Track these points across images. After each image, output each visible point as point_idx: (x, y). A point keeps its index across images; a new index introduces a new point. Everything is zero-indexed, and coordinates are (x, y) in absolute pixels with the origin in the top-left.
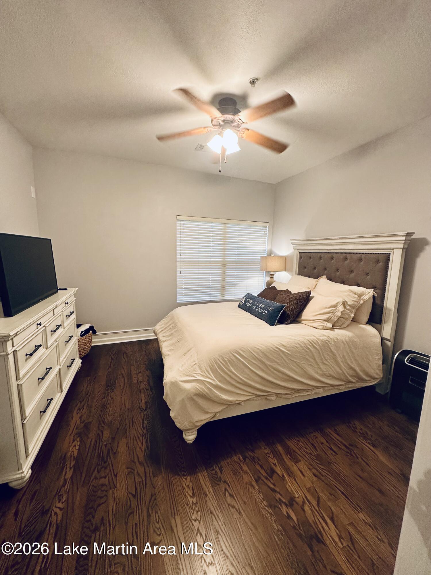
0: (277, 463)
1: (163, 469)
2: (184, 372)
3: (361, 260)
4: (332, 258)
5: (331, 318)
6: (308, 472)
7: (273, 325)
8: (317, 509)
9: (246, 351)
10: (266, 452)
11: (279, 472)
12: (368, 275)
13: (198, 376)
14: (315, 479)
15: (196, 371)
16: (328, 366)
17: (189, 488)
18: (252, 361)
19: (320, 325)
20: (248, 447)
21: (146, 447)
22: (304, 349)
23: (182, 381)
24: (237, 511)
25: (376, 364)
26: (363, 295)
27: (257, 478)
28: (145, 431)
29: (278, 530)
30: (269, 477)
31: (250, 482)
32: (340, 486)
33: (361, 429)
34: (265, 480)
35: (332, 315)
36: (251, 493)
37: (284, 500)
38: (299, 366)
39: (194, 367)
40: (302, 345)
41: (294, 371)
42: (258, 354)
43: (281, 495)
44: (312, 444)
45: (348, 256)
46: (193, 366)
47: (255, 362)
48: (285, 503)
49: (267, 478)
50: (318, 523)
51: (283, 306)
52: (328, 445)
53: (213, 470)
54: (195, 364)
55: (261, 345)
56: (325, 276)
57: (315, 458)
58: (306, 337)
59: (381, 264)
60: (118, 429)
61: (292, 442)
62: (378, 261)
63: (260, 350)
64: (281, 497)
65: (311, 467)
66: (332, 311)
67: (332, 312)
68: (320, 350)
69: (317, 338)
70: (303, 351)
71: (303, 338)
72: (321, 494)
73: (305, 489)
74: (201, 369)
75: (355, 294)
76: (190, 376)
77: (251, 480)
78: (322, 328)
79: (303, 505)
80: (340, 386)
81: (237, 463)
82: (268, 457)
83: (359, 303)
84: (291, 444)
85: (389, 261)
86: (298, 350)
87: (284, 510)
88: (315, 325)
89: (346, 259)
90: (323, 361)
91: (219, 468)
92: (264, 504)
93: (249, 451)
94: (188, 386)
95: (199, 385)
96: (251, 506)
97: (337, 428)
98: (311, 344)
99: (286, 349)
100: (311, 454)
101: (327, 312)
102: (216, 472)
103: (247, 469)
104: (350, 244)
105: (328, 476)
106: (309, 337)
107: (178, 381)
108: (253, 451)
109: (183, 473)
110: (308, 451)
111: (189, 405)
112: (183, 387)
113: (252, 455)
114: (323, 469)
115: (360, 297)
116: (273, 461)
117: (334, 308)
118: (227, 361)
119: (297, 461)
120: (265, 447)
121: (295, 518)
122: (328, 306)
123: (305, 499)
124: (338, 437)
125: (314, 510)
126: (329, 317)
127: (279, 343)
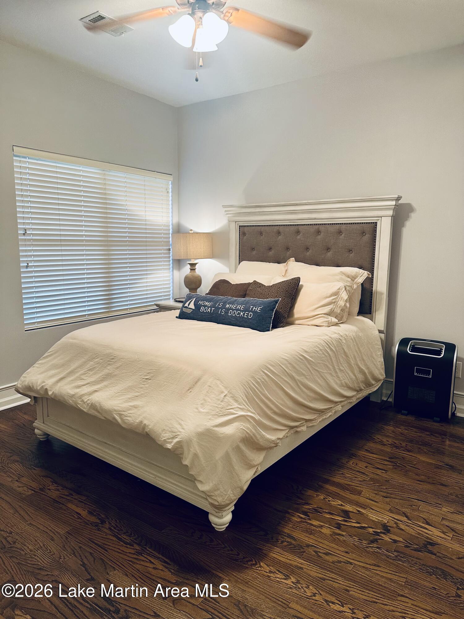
0: (342, 504)
1: (218, 573)
2: (214, 413)
3: (340, 232)
4: (298, 232)
5: (334, 310)
6: (377, 497)
7: (269, 330)
8: (411, 522)
9: (274, 365)
10: (322, 497)
11: (351, 510)
12: (351, 252)
13: (237, 411)
14: (388, 500)
15: (231, 406)
16: (344, 372)
17: (274, 573)
18: (283, 377)
19: (325, 321)
20: (298, 502)
21: (163, 564)
22: (323, 354)
23: (217, 426)
24: (347, 563)
25: (380, 361)
26: (357, 277)
27: (336, 526)
28: (137, 547)
29: (396, 556)
30: (347, 520)
31: (334, 532)
32: (412, 495)
33: (388, 441)
34: (346, 524)
35: (334, 305)
36: (344, 541)
37: (379, 531)
38: (322, 377)
39: (226, 400)
40: (321, 348)
41: (319, 384)
42: (287, 367)
43: (373, 528)
44: (358, 471)
45: (322, 228)
46: (224, 398)
47: (286, 379)
48: (381, 532)
49: (346, 521)
50: (421, 532)
51: (276, 302)
52: (373, 466)
53: (282, 542)
54: (225, 396)
55: (286, 355)
56: (294, 258)
57: (372, 483)
58: (321, 337)
59: (367, 238)
60: (84, 565)
61: (339, 477)
62: (363, 233)
63: (287, 361)
64: (374, 530)
65: (376, 492)
66: (334, 301)
67: (334, 303)
68: (336, 352)
69: (330, 337)
70: (324, 356)
71: (318, 339)
72: (404, 510)
73: (387, 512)
74: (236, 401)
75: (348, 277)
76: (225, 415)
77: (332, 530)
78: (327, 324)
79: (397, 526)
80: (353, 398)
81: (301, 521)
82: (328, 502)
83: (353, 289)
84: (337, 479)
85: (376, 232)
86: (318, 355)
87: (386, 538)
88: (317, 321)
89: (318, 232)
90: (339, 367)
91: (287, 537)
92: (365, 543)
93: (304, 505)
94: (229, 430)
95: (244, 424)
96: (355, 551)
97: (366, 447)
98: (327, 346)
99: (308, 355)
100: (365, 480)
101: (328, 303)
102: (288, 542)
103: (318, 523)
104: (322, 211)
105: (396, 492)
106: (323, 337)
107: (212, 428)
108: (308, 504)
109: (249, 563)
110: (360, 479)
111: (234, 459)
112: (222, 434)
113: (311, 508)
114: (386, 488)
115: (353, 281)
116: (336, 503)
117: (336, 297)
118: (260, 383)
119: (359, 493)
120: (316, 494)
121: (401, 540)
122: (328, 295)
123: (395, 520)
124: (375, 456)
125: (408, 524)
126: (332, 309)
127: (300, 348)
